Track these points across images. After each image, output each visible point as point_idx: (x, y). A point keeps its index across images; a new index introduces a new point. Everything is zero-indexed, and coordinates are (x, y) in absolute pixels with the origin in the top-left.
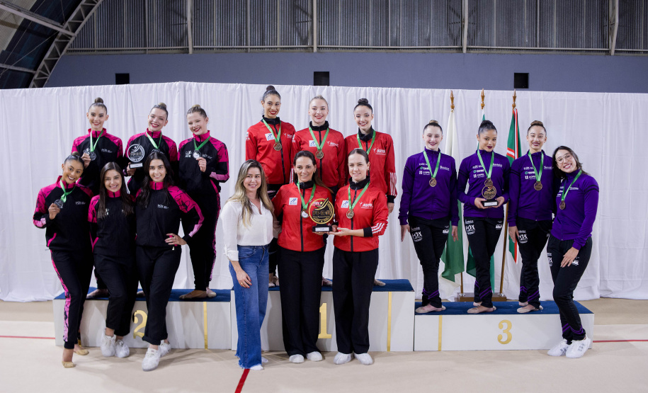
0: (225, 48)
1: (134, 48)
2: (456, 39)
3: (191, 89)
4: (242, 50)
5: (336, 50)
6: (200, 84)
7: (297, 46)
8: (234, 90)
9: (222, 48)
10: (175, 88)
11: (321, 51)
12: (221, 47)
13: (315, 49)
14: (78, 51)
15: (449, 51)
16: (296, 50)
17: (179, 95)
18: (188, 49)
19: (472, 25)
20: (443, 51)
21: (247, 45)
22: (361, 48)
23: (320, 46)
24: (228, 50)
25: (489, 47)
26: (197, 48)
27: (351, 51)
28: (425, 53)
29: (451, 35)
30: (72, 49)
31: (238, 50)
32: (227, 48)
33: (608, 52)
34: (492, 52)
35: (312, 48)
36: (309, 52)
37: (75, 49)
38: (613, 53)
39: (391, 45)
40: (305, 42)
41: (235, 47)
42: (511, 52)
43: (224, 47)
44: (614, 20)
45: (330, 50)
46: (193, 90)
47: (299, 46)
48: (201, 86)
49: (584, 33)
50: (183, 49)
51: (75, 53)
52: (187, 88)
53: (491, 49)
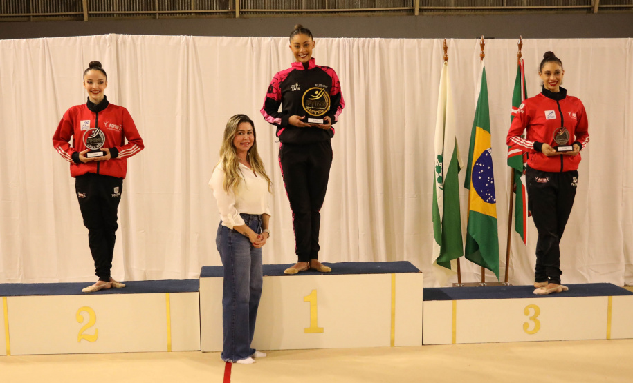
0: (128, 14)
1: (14, 15)
3: (124, 43)
4: (149, 16)
5: (263, 15)
6: (135, 36)
7: (215, 11)
8: (179, 43)
9: (125, 14)
10: (105, 41)
11: (245, 16)
12: (123, 12)
13: (238, 15)
15: (399, 13)
16: (215, 16)
18: (83, 15)
20: (391, 13)
21: (154, 9)
22: (293, 12)
23: (243, 10)
24: (132, 17)
26: (93, 14)
27: (280, 15)
28: (369, 16)
31: (144, 16)
32: (130, 14)
33: (590, 10)
34: (450, 13)
35: (234, 13)
36: (230, 17)
38: (596, 10)
39: (328, 8)
40: (225, 6)
41: (141, 12)
42: (473, 13)
43: (126, 12)
45: (255, 15)
46: (127, 45)
47: (218, 11)
48: (137, 39)
50: (76, 15)
52: (119, 42)
53: (447, 9)
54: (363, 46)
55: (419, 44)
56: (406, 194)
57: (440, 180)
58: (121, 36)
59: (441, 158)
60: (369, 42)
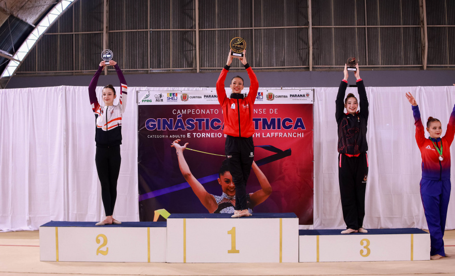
1: (64, 71)
2: (305, 61)
4: (144, 72)
5: (214, 71)
9: (130, 71)
11: (203, 71)
13: (198, 71)
14: (24, 73)
15: (299, 70)
16: (185, 71)
19: (316, 50)
20: (294, 70)
21: (147, 68)
23: (202, 68)
25: (330, 66)
26: (111, 71)
28: (281, 71)
29: (301, 58)
30: (19, 72)
31: (141, 72)
32: (133, 71)
33: (422, 68)
34: (332, 69)
35: (196, 69)
36: (194, 72)
37: (22, 72)
38: (425, 68)
39: (255, 67)
40: (190, 65)
41: (139, 69)
44: (425, 44)
45: (209, 71)
47: (186, 68)
49: (402, 54)
51: (21, 75)
52: (67, 90)
53: (331, 67)
58: (68, 87)
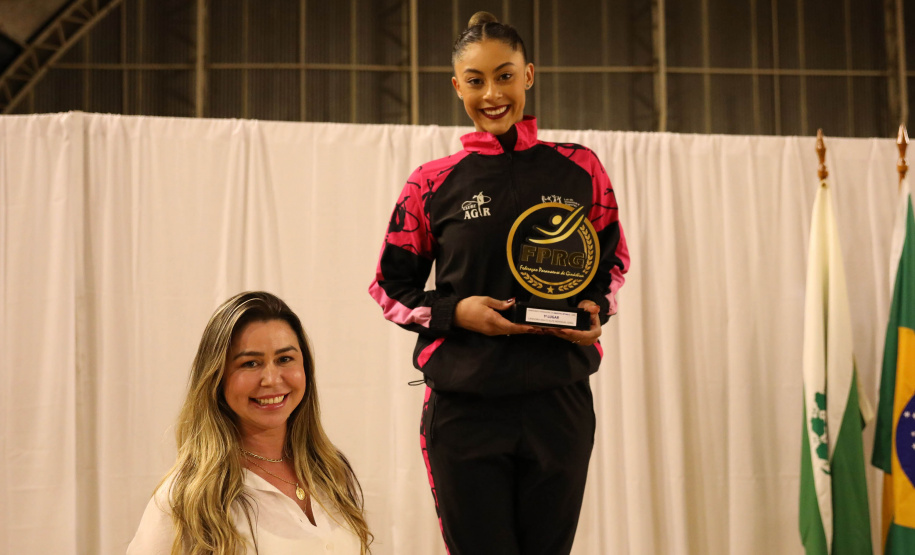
3: (104, 134)
6: (128, 119)
8: (227, 136)
10: (59, 129)
17: (69, 149)
46: (110, 137)
48: (133, 124)
52: (92, 130)
54: (635, 150)
55: (754, 148)
56: (733, 474)
57: (823, 450)
58: (96, 117)
59: (822, 400)
60: (647, 141)
